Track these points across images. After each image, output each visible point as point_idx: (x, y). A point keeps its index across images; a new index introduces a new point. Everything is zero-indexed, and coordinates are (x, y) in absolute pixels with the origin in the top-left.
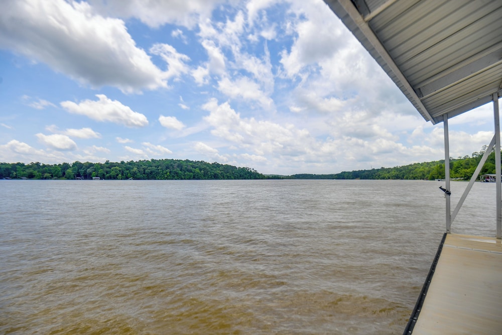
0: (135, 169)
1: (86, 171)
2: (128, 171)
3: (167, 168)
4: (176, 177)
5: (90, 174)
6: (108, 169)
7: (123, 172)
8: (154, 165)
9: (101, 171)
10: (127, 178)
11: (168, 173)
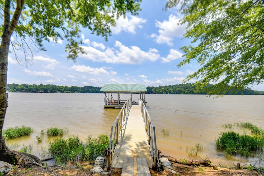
0: (171, 89)
1: (151, 90)
2: (168, 90)
3: (187, 88)
4: (191, 93)
5: (153, 91)
6: (160, 89)
7: (165, 90)
8: (180, 87)
9: (157, 90)
10: (167, 93)
11: (187, 91)
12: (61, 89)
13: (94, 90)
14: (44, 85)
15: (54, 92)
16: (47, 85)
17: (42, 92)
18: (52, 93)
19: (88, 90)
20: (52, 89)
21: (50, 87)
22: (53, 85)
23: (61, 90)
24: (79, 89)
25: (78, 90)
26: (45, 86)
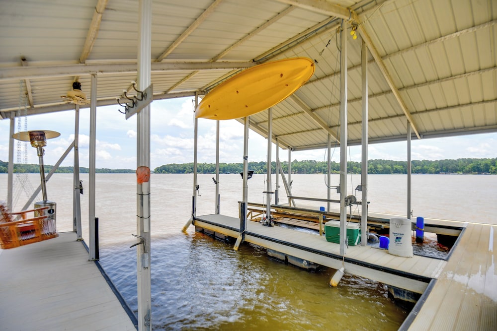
12: (323, 168)
13: (389, 167)
14: (298, 161)
15: (313, 173)
16: (302, 161)
17: (295, 173)
18: (309, 174)
19: (376, 168)
20: (309, 167)
21: (306, 165)
22: (311, 161)
23: (324, 170)
24: (357, 166)
25: (354, 168)
26: (300, 162)
